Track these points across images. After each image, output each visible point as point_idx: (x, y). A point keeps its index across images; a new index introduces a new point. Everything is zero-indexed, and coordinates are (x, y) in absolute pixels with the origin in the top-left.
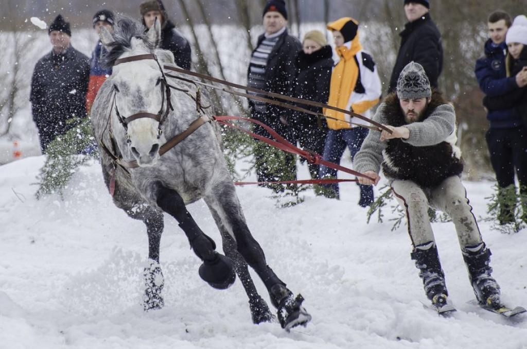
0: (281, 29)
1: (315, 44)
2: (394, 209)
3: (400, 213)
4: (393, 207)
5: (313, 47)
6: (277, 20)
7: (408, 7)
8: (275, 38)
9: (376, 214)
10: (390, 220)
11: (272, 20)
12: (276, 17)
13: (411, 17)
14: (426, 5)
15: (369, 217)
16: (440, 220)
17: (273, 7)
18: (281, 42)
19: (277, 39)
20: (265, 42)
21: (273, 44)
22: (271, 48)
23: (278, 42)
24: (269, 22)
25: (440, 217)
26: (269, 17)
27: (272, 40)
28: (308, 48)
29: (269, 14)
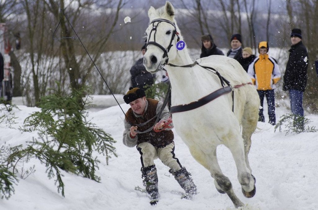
0: (238, 47)
1: (248, 53)
2: (286, 126)
3: (289, 128)
4: (286, 125)
5: (247, 55)
6: (237, 43)
7: (293, 38)
8: (236, 51)
9: (278, 128)
10: (284, 131)
11: (235, 43)
12: (237, 42)
13: (293, 43)
14: (300, 37)
15: (275, 130)
16: (306, 131)
17: (235, 38)
18: (239, 52)
19: (237, 52)
20: (232, 53)
21: (235, 54)
22: (234, 55)
23: (237, 53)
24: (233, 44)
25: (307, 129)
26: (234, 42)
27: (235, 52)
28: (244, 55)
29: (233, 40)
